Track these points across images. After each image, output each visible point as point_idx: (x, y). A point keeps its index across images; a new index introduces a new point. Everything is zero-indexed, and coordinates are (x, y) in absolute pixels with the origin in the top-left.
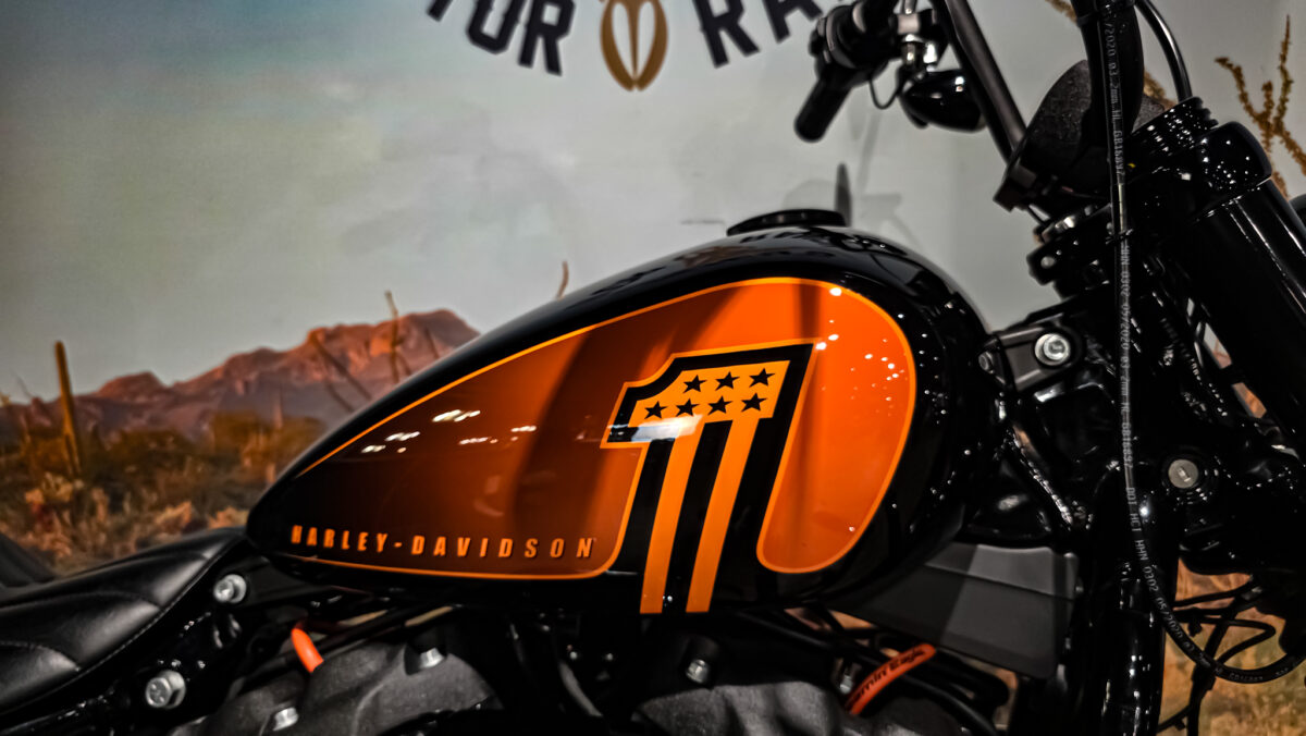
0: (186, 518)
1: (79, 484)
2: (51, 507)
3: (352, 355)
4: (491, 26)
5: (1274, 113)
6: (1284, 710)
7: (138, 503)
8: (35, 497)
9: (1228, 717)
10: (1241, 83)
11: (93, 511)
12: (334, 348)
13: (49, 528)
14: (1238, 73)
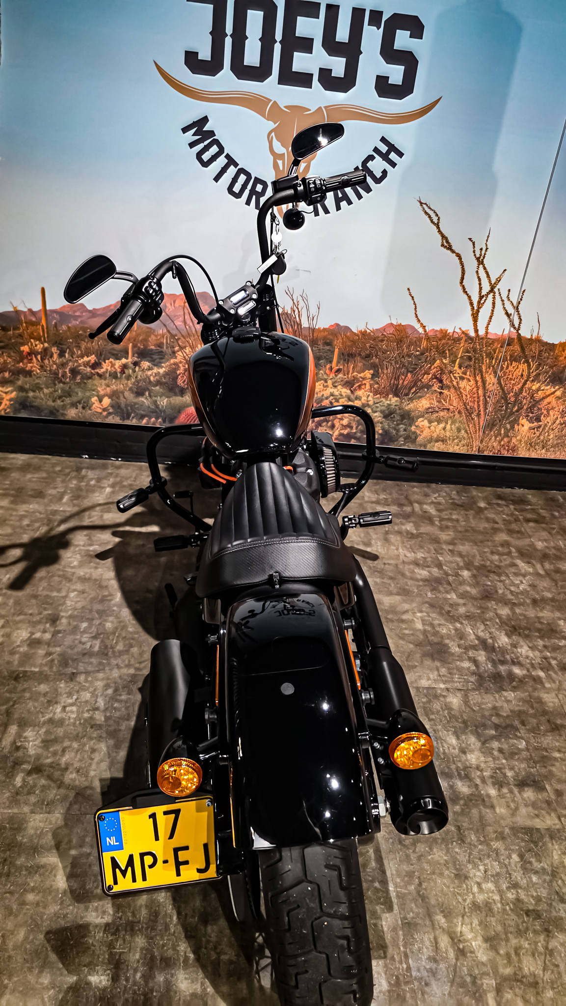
0: (93, 361)
1: (46, 345)
2: (32, 353)
4: (237, 188)
5: (482, 258)
6: (456, 441)
7: (72, 354)
8: (25, 349)
9: (440, 443)
10: (474, 247)
11: (52, 356)
13: (30, 361)
14: (474, 244)
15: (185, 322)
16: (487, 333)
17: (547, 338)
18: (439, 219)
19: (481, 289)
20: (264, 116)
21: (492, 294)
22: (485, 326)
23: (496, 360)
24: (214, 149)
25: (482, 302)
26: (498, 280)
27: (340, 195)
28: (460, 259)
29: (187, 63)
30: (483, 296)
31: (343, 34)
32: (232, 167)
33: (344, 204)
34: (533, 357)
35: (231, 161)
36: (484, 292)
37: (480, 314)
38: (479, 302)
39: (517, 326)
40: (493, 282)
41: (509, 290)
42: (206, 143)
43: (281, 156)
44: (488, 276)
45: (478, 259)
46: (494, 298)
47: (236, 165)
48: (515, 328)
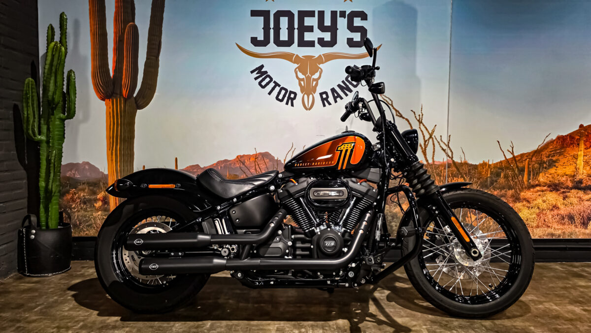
3: (246, 161)
4: (281, 97)
5: (421, 120)
10: (415, 115)
12: (242, 159)
14: (414, 113)
15: (256, 170)
16: (434, 161)
17: (470, 162)
18: (392, 102)
19: (424, 137)
20: (291, 61)
21: (431, 139)
22: (432, 157)
23: (443, 177)
24: (268, 80)
25: (426, 144)
26: (433, 131)
27: (336, 95)
28: (408, 121)
29: (252, 42)
30: (426, 141)
31: (328, 22)
32: (277, 87)
33: (338, 99)
34: (465, 174)
35: (277, 84)
36: (426, 139)
37: (427, 151)
38: (425, 144)
39: (450, 155)
40: (430, 132)
41: (441, 136)
42: (263, 77)
43: (303, 80)
44: (427, 129)
45: (419, 121)
46: (433, 141)
47: (279, 86)
48: (450, 157)
